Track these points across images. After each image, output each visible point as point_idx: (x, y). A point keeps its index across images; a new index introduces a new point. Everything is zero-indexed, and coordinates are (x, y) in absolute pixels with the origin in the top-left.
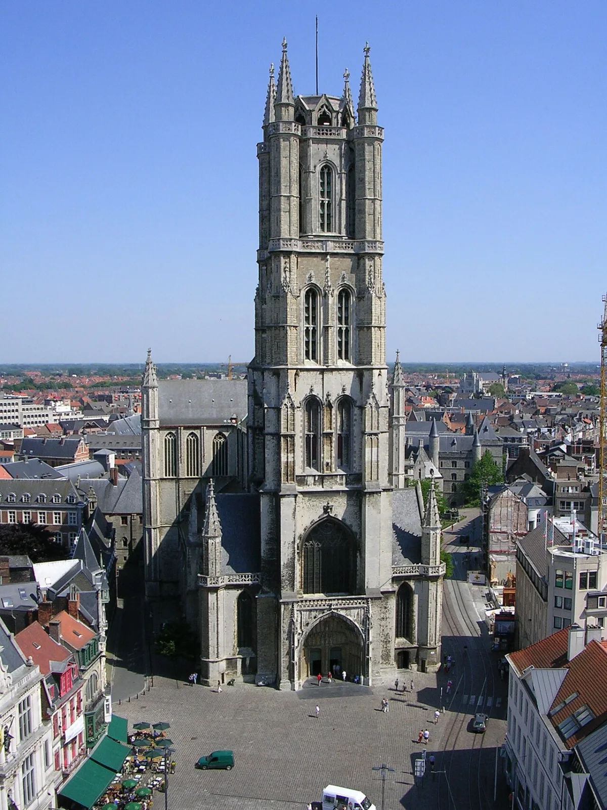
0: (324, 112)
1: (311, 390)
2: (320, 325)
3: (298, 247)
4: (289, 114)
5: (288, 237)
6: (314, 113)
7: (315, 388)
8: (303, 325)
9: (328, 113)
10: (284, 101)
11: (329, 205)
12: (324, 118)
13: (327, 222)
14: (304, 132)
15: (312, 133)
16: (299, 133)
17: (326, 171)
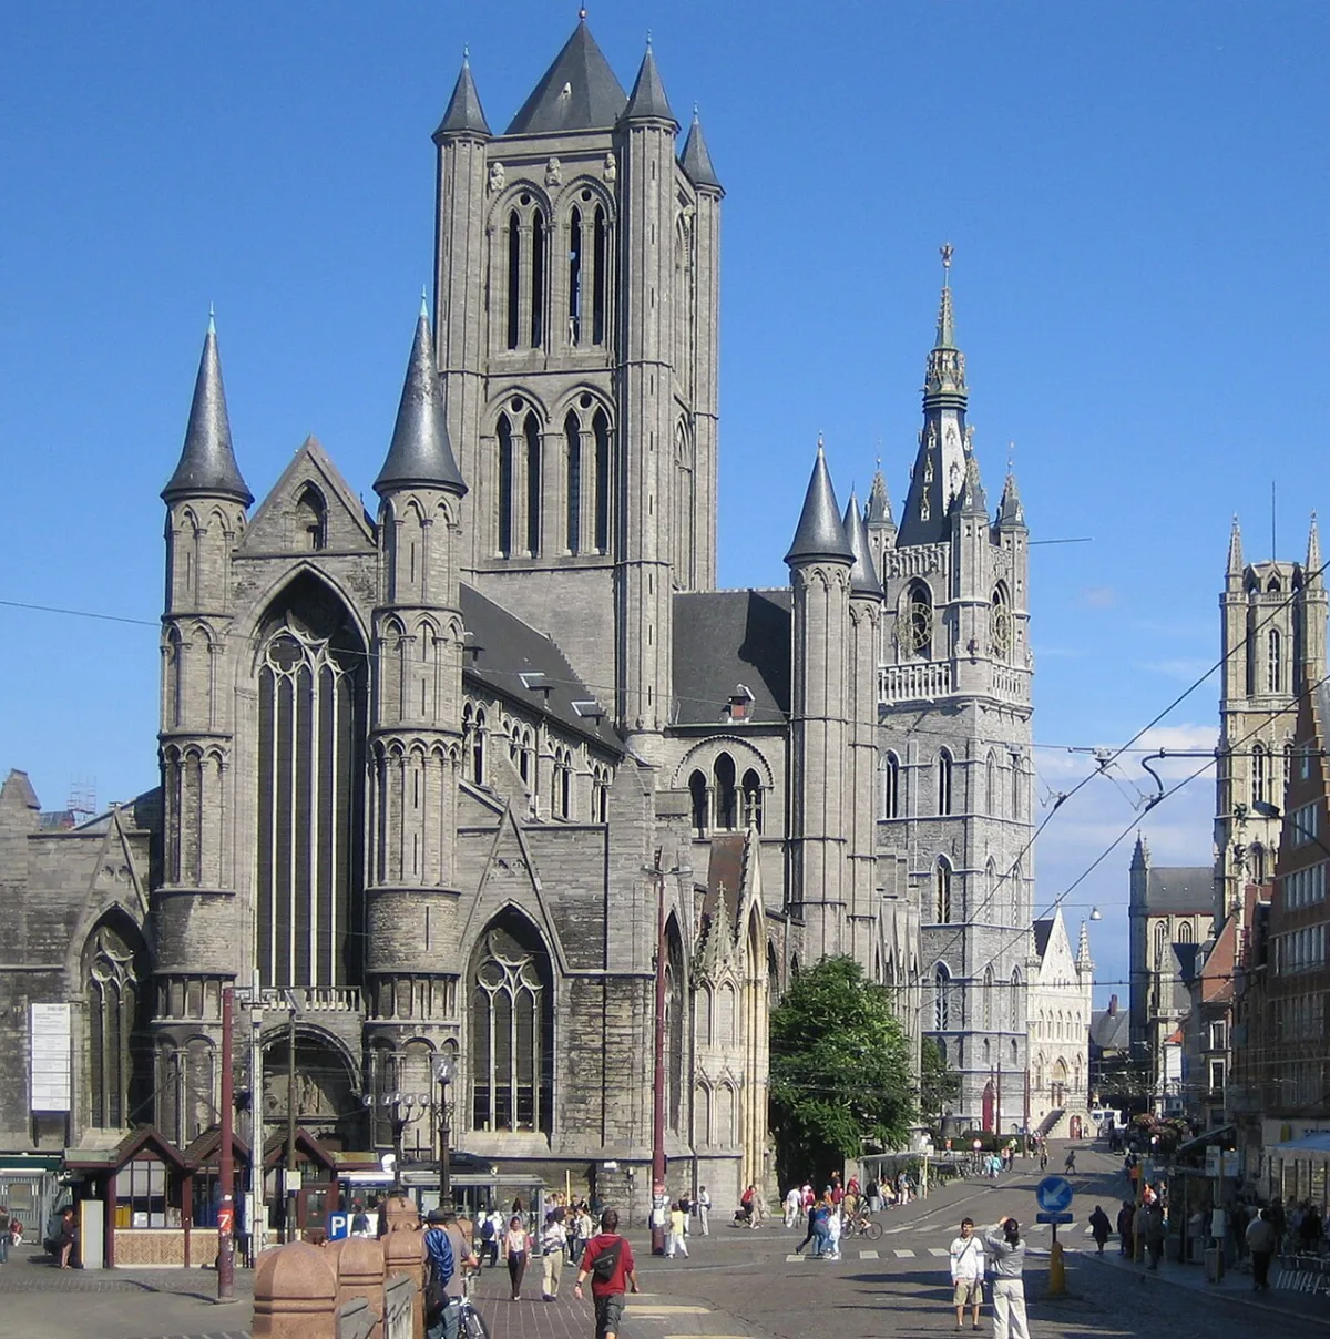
0: (1274, 579)
1: (1256, 838)
2: (1266, 776)
3: (1245, 706)
4: (1237, 584)
5: (1234, 697)
6: (1263, 581)
7: (1260, 836)
8: (1250, 779)
9: (1277, 578)
10: (1232, 572)
11: (1277, 666)
12: (1274, 585)
13: (1275, 683)
14: (1252, 599)
15: (1259, 600)
16: (1247, 602)
17: (1274, 635)
